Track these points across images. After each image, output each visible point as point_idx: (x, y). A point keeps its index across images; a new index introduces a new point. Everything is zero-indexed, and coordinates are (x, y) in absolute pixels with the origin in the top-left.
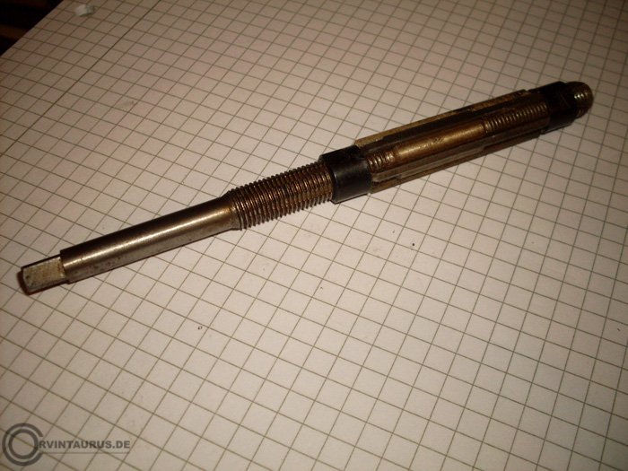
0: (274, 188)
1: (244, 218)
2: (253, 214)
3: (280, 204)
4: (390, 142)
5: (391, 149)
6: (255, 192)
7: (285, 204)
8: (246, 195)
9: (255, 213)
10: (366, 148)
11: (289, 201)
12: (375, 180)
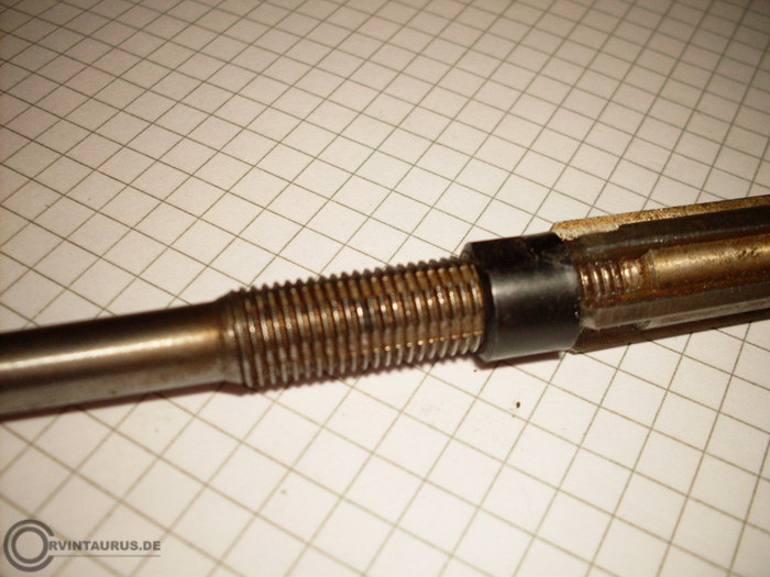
0: (340, 301)
1: (253, 365)
2: (276, 356)
3: (347, 342)
4: (638, 237)
5: (637, 255)
6: (291, 304)
7: (360, 347)
8: (267, 307)
9: (282, 355)
10: (578, 243)
11: (370, 339)
12: (589, 323)
